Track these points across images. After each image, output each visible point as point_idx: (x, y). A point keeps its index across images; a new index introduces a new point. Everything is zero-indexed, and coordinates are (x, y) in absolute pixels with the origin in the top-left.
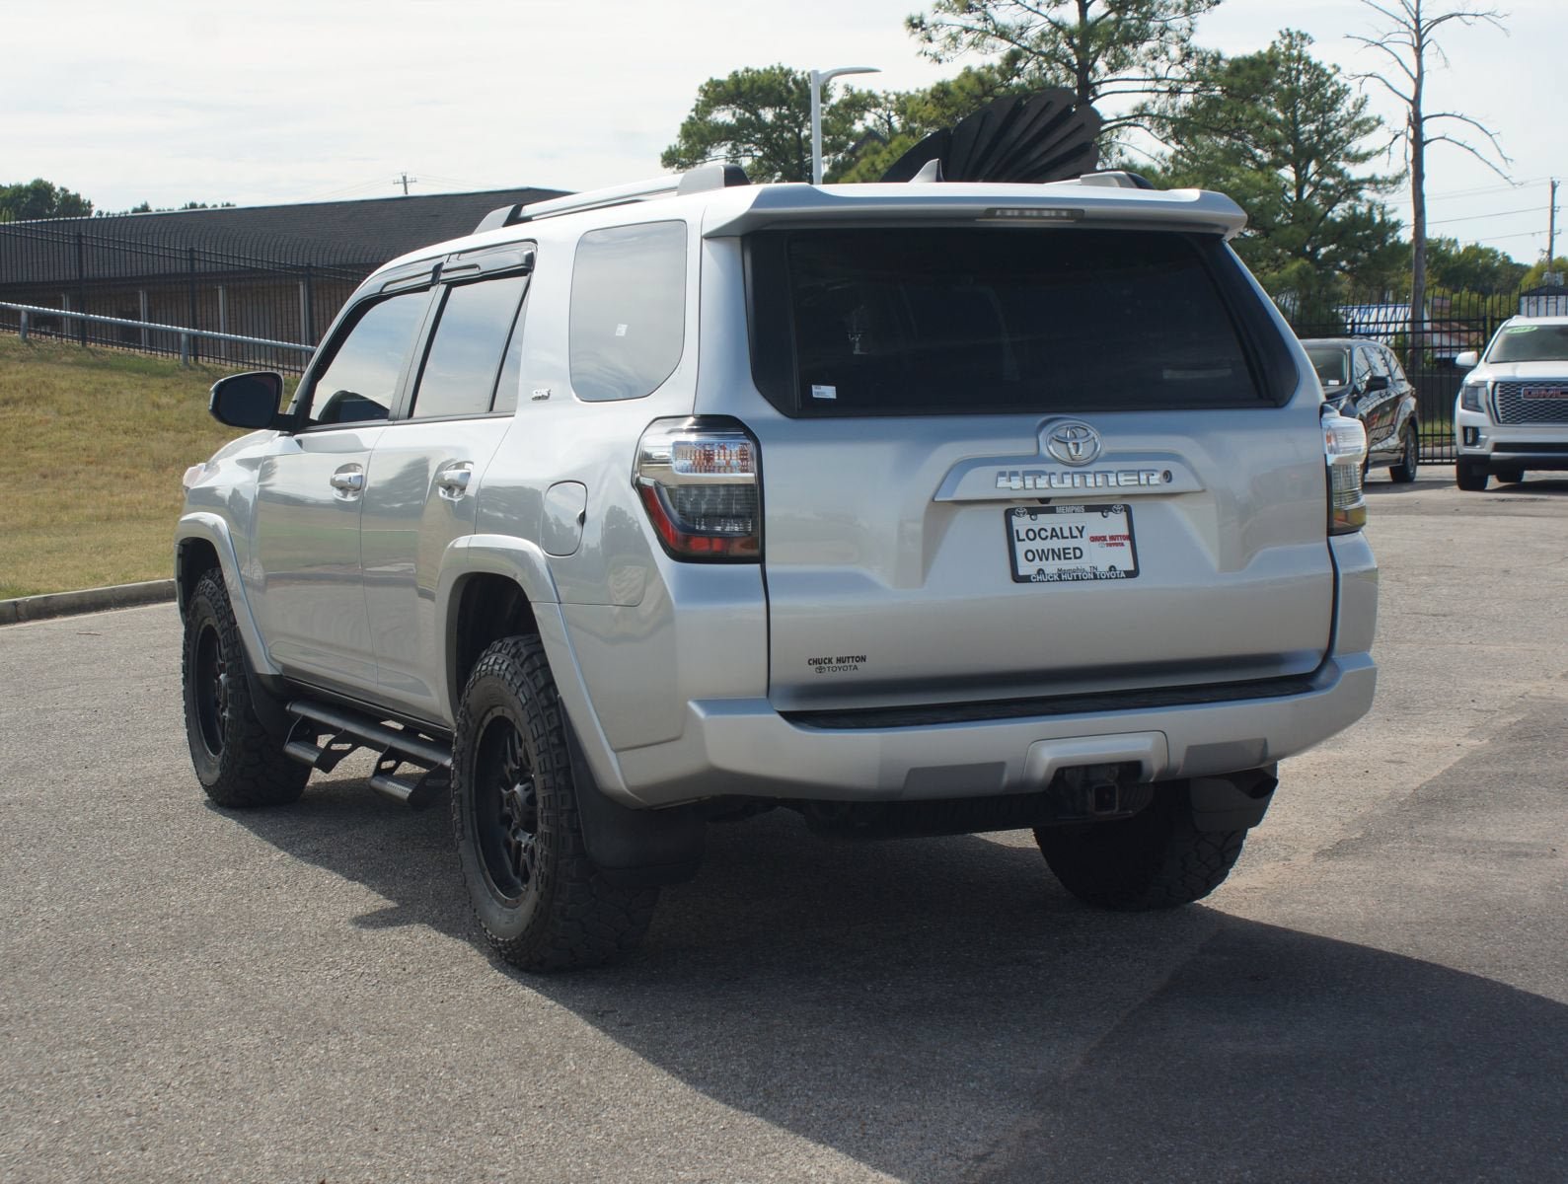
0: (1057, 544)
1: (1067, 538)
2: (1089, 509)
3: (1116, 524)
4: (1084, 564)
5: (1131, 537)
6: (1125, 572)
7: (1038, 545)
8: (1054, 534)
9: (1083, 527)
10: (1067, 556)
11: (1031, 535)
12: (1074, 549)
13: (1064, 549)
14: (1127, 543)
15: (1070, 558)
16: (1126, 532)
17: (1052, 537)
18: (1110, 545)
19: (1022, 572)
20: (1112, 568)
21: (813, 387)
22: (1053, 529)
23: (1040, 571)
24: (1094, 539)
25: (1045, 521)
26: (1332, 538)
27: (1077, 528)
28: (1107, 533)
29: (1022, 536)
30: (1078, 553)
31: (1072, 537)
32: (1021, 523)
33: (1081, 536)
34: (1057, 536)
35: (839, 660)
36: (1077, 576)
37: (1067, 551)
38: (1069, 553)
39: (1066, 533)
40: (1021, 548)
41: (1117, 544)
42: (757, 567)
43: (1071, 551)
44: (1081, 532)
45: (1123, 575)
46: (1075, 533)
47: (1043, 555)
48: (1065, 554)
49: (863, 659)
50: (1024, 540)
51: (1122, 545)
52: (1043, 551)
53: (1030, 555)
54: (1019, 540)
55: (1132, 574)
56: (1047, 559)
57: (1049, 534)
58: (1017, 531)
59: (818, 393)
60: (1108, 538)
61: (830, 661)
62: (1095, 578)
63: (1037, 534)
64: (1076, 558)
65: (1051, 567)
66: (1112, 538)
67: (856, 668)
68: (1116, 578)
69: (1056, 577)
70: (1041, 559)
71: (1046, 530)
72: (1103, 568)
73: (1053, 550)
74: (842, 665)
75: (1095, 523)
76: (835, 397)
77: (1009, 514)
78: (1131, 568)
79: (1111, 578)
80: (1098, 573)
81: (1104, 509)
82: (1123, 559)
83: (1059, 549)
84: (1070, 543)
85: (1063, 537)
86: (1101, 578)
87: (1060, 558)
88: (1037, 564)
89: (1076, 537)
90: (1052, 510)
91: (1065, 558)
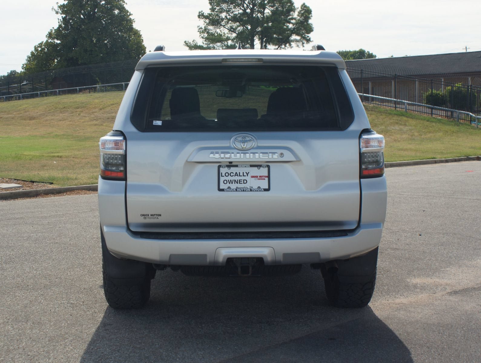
0: (237, 178)
1: (242, 176)
2: (251, 166)
3: (264, 172)
4: (248, 186)
5: (269, 177)
6: (264, 189)
7: (229, 178)
8: (236, 174)
9: (249, 173)
10: (241, 182)
11: (227, 175)
12: (244, 180)
13: (240, 180)
14: (267, 179)
15: (242, 183)
16: (267, 175)
17: (235, 175)
18: (259, 179)
19: (221, 187)
20: (259, 187)
21: (154, 121)
22: (236, 173)
23: (229, 188)
24: (252, 177)
25: (233, 170)
26: (362, 180)
27: (246, 173)
28: (259, 175)
29: (223, 175)
30: (245, 182)
31: (243, 176)
32: (223, 170)
33: (247, 176)
34: (237, 175)
35: (151, 215)
36: (244, 190)
37: (241, 181)
38: (242, 182)
39: (241, 174)
40: (222, 179)
41: (262, 179)
42: (124, 182)
43: (243, 181)
44: (247, 174)
45: (263, 190)
46: (245, 174)
47: (231, 182)
48: (240, 182)
49: (160, 215)
50: (224, 176)
51: (265, 179)
52: (231, 180)
53: (225, 182)
54: (222, 176)
55: (268, 190)
56: (232, 183)
57: (234, 174)
58: (222, 173)
59: (155, 123)
60: (259, 177)
61: (148, 215)
62: (251, 190)
63: (229, 174)
64: (244, 183)
65: (234, 186)
66: (260, 177)
67: (158, 218)
68: (260, 191)
69: (235, 190)
70: (230, 183)
71: (233, 173)
72: (255, 187)
73: (235, 180)
74: (153, 217)
75: (254, 171)
76: (161, 125)
77: (219, 167)
78: (267, 187)
79: (257, 191)
80: (252, 189)
81: (259, 166)
82: (264, 184)
83: (237, 180)
84: (243, 178)
85: (240, 176)
86: (253, 191)
87: (237, 183)
88: (228, 185)
89: (245, 176)
90: (237, 166)
91: (240, 183)
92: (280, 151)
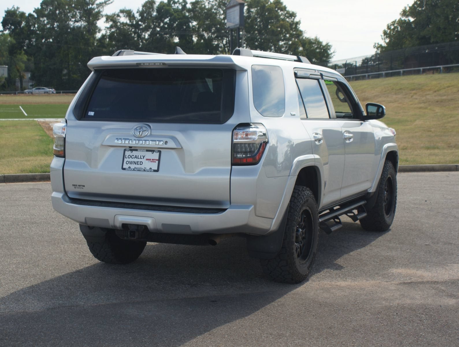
0: (136, 160)
1: (139, 158)
2: (147, 151)
3: (156, 156)
4: (142, 167)
5: (159, 160)
6: (154, 170)
7: (131, 160)
8: (136, 157)
9: (145, 156)
10: (138, 164)
11: (129, 157)
12: (140, 162)
13: (137, 162)
14: (157, 162)
15: (139, 164)
16: (158, 158)
17: (135, 158)
18: (152, 162)
19: (124, 167)
20: (151, 168)
21: (89, 112)
22: (136, 156)
23: (130, 167)
24: (147, 160)
25: (135, 153)
26: (232, 167)
27: (143, 156)
28: (152, 158)
29: (127, 157)
30: (141, 163)
31: (141, 158)
32: (128, 153)
33: (143, 158)
34: (136, 158)
35: (79, 186)
36: (139, 170)
37: (138, 162)
38: (139, 163)
39: (139, 157)
40: (126, 160)
41: (154, 162)
42: (64, 159)
43: (139, 162)
44: (144, 157)
45: (153, 171)
46: (142, 157)
47: (131, 163)
48: (137, 163)
49: (84, 186)
50: (127, 158)
51: (155, 162)
52: (131, 162)
53: (127, 163)
54: (126, 158)
55: (157, 171)
56: (132, 164)
57: (134, 157)
58: (126, 155)
59: (90, 114)
60: (151, 160)
61: (77, 186)
62: (144, 171)
63: (131, 157)
64: (140, 164)
65: (133, 166)
66: (153, 160)
67: (83, 188)
68: (151, 171)
69: (133, 169)
70: (130, 164)
71: (134, 156)
72: (148, 168)
73: (134, 162)
74: (80, 187)
75: (149, 155)
76: (93, 115)
77: (125, 150)
78: (156, 169)
79: (149, 171)
80: (145, 170)
81: (153, 151)
82: (155, 166)
83: (136, 162)
84: (140, 160)
85: (138, 158)
86: (146, 171)
87: (136, 164)
88: (129, 165)
89: (142, 158)
90: (136, 150)
91: (137, 164)
92: (165, 140)
